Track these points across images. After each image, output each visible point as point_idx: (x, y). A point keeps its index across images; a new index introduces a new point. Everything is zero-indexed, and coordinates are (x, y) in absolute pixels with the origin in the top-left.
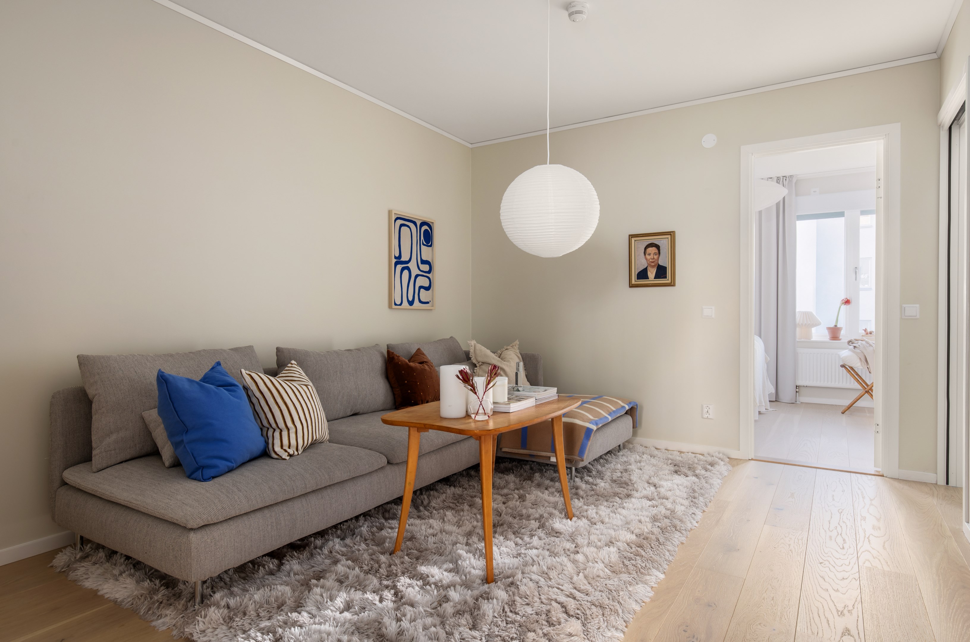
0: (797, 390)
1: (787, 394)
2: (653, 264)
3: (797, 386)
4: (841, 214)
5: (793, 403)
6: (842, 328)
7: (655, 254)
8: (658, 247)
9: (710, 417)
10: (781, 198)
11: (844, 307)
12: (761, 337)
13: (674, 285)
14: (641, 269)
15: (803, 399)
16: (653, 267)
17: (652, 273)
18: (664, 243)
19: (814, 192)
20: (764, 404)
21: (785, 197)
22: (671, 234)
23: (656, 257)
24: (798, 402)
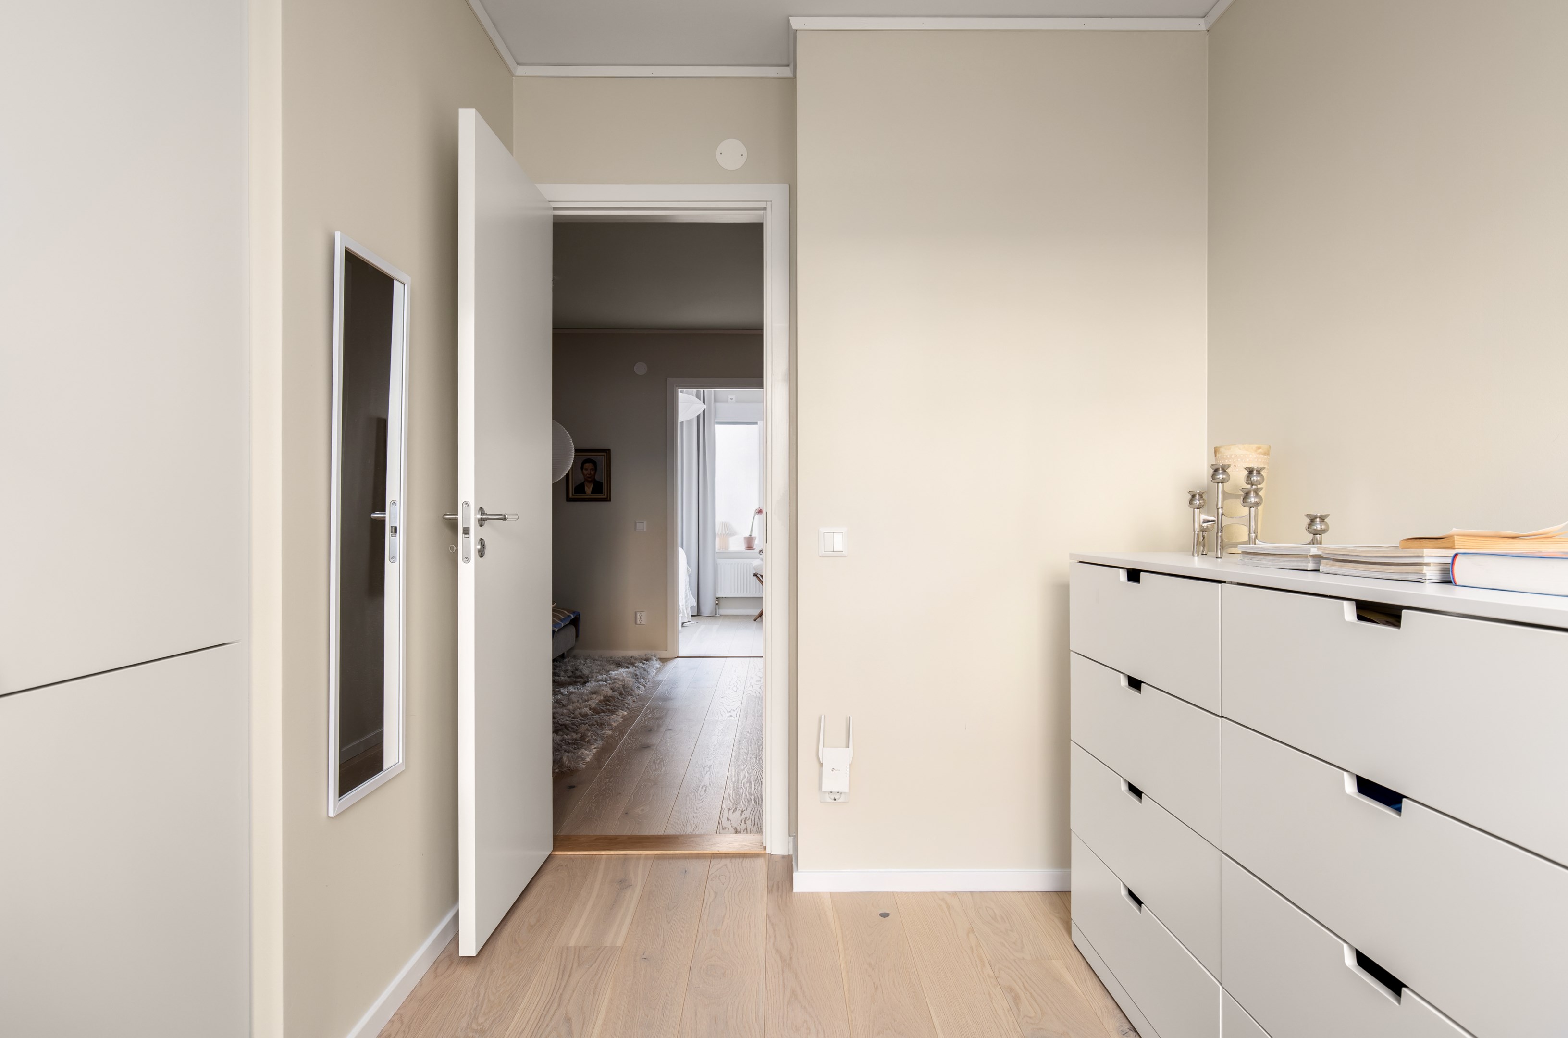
0: (717, 602)
1: (708, 606)
2: (590, 479)
3: (716, 598)
4: (756, 423)
5: (714, 616)
6: (756, 537)
7: (592, 469)
8: (594, 463)
9: (643, 623)
10: (701, 412)
11: (757, 516)
12: (683, 549)
13: (610, 500)
14: (578, 483)
15: (723, 611)
16: (590, 482)
17: (589, 489)
18: (600, 459)
19: (731, 399)
20: (686, 615)
21: (704, 409)
22: (607, 452)
23: (592, 473)
24: (717, 615)
